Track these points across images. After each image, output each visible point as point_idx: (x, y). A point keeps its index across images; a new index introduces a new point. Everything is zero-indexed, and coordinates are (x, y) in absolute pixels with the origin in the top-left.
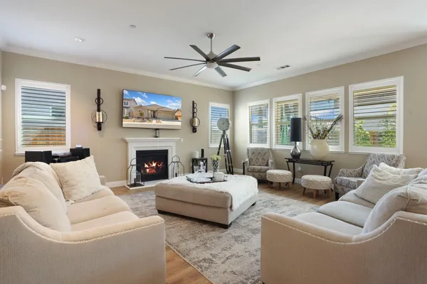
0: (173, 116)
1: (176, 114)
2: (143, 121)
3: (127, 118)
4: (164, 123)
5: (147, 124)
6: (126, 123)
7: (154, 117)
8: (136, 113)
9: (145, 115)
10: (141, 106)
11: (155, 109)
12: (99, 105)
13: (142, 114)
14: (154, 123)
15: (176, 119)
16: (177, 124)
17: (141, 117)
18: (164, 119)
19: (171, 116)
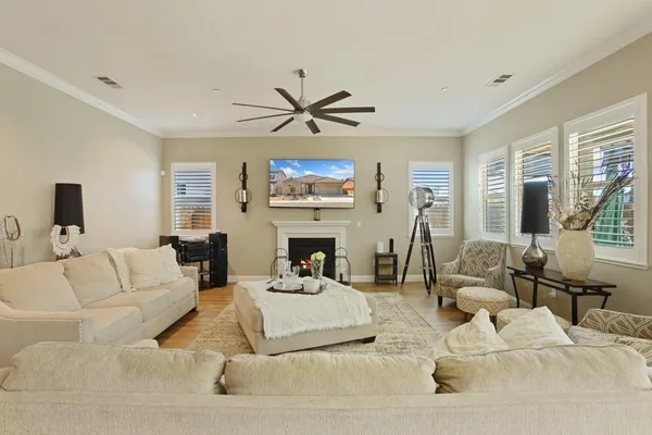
0: (339, 189)
1: (345, 186)
2: (295, 198)
3: (274, 195)
4: (325, 201)
5: (300, 202)
6: (274, 202)
7: (310, 193)
8: (286, 189)
9: (298, 191)
10: (291, 179)
11: (311, 181)
12: (244, 182)
13: (293, 190)
14: (310, 201)
15: (345, 193)
16: (348, 200)
17: (292, 194)
18: (324, 195)
19: (335, 190)
